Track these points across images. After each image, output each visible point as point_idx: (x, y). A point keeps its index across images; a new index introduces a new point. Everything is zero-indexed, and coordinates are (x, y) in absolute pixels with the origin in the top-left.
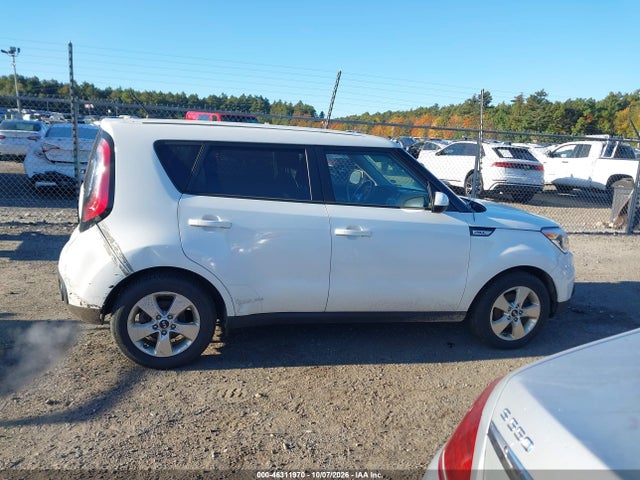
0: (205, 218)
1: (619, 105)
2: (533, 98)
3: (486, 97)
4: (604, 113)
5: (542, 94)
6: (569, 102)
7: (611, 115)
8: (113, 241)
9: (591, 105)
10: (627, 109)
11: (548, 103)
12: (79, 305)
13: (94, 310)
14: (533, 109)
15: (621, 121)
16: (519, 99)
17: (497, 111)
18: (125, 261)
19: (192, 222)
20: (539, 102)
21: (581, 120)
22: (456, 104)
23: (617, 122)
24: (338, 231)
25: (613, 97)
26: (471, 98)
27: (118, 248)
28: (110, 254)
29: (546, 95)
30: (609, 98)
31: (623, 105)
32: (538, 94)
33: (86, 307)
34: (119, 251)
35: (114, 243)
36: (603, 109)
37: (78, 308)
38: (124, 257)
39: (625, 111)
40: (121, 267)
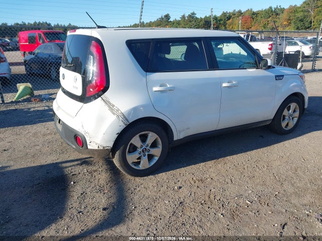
0: (161, 86)
1: (227, 18)
2: (190, 16)
3: (167, 17)
4: (222, 22)
5: (193, 14)
6: (206, 17)
7: (225, 22)
8: (113, 106)
9: (216, 18)
10: (231, 19)
11: (197, 18)
12: (97, 148)
13: (107, 149)
14: (190, 22)
15: (229, 25)
16: (183, 17)
17: (173, 24)
18: (125, 117)
19: (155, 89)
20: (193, 17)
22: (153, 21)
23: (227, 26)
24: (224, 85)
25: (224, 14)
26: (160, 17)
27: (118, 110)
28: (114, 114)
29: (195, 14)
30: (222, 14)
33: (102, 148)
34: (120, 112)
35: (115, 107)
36: (221, 20)
37: (96, 150)
38: (123, 115)
39: (230, 21)
40: (122, 121)
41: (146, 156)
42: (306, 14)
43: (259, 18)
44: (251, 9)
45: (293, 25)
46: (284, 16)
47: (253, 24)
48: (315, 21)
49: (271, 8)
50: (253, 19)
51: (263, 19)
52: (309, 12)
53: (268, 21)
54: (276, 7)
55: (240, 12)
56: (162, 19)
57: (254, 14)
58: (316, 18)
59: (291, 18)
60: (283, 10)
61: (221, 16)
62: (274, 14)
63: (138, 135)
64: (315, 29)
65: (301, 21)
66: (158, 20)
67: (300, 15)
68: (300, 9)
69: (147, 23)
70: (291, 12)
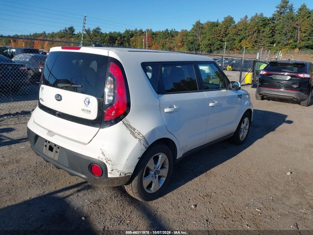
0: (170, 107)
1: (130, 35)
2: (95, 31)
3: (72, 29)
4: (126, 39)
5: (98, 29)
6: (110, 33)
7: (128, 39)
8: (134, 129)
9: (120, 35)
11: (102, 33)
12: (118, 176)
13: (128, 176)
14: (96, 36)
16: (88, 31)
19: (166, 110)
20: (98, 32)
21: (117, 42)
23: (131, 43)
25: (127, 32)
26: (64, 29)
27: (139, 134)
28: (136, 137)
29: (100, 29)
31: (132, 36)
32: (97, 28)
33: (123, 175)
34: (141, 135)
35: (136, 131)
36: (124, 37)
37: (117, 178)
38: (145, 138)
39: (133, 38)
40: (144, 145)
41: (157, 178)
42: (195, 38)
43: (158, 38)
44: (151, 30)
45: (185, 46)
46: (178, 38)
47: (153, 43)
48: (202, 45)
49: (167, 30)
50: (153, 38)
51: (162, 39)
52: (197, 37)
53: (166, 42)
54: (171, 30)
55: (141, 31)
56: (66, 31)
57: (153, 34)
58: (202, 42)
59: (184, 40)
60: (177, 33)
61: (124, 33)
62: (170, 36)
63: (152, 158)
64: (202, 51)
65: (192, 43)
66: (61, 31)
67: (190, 38)
68: (191, 34)
69: (49, 34)
70: (184, 35)
